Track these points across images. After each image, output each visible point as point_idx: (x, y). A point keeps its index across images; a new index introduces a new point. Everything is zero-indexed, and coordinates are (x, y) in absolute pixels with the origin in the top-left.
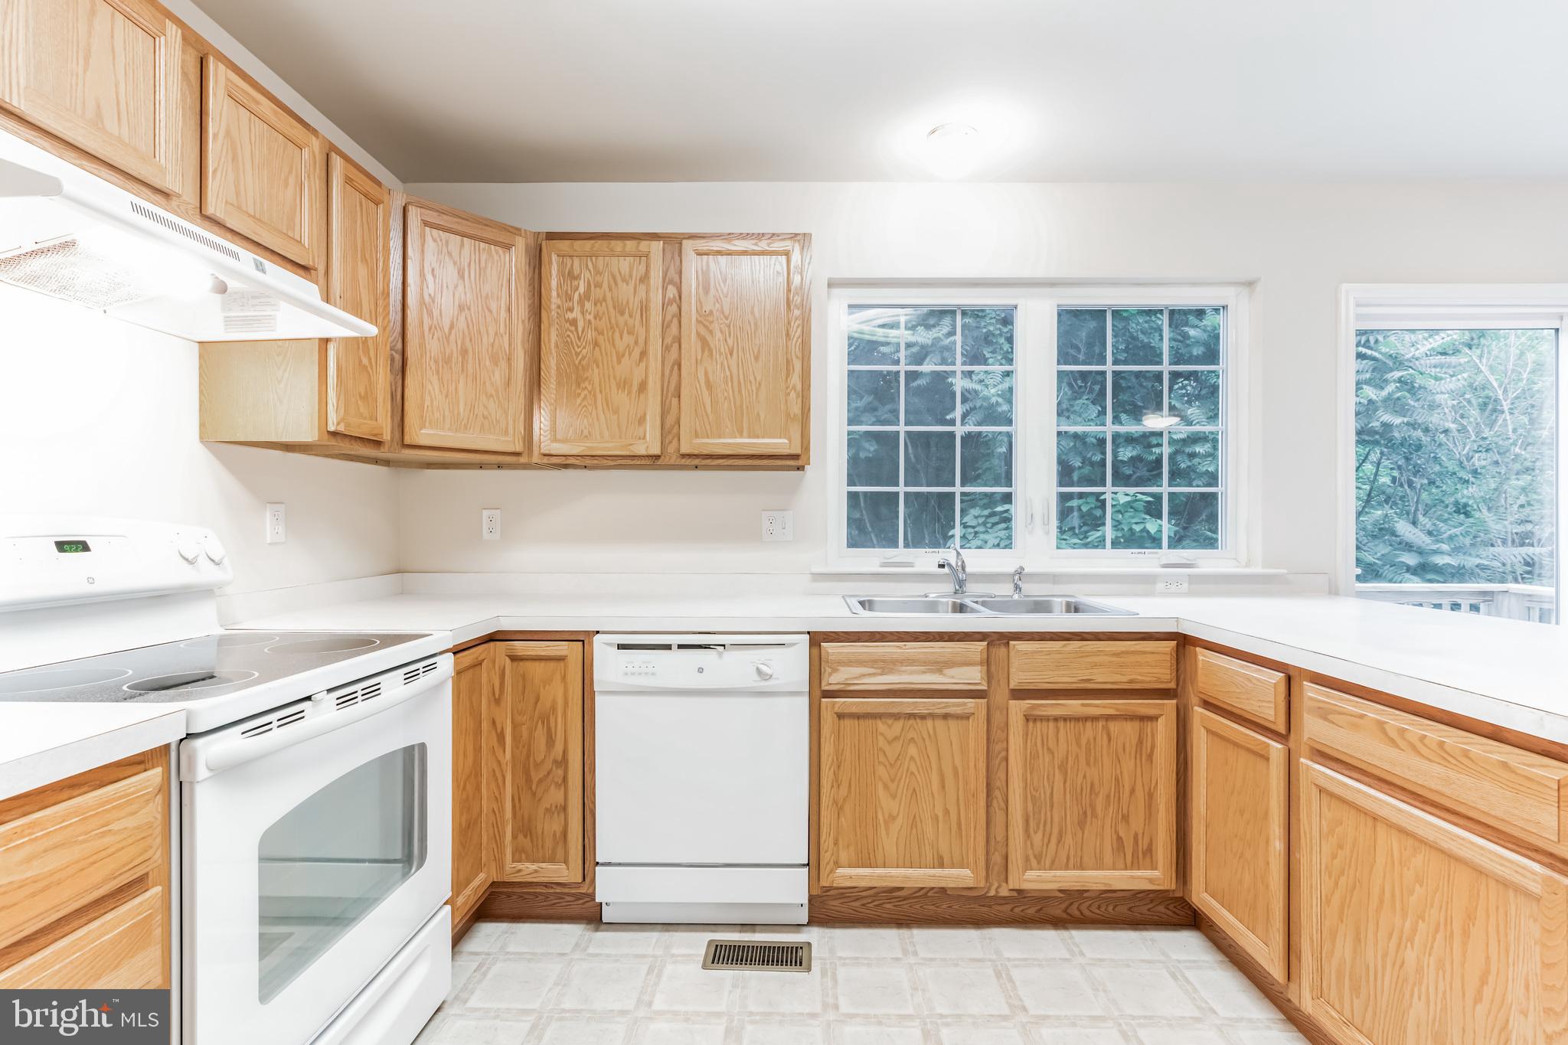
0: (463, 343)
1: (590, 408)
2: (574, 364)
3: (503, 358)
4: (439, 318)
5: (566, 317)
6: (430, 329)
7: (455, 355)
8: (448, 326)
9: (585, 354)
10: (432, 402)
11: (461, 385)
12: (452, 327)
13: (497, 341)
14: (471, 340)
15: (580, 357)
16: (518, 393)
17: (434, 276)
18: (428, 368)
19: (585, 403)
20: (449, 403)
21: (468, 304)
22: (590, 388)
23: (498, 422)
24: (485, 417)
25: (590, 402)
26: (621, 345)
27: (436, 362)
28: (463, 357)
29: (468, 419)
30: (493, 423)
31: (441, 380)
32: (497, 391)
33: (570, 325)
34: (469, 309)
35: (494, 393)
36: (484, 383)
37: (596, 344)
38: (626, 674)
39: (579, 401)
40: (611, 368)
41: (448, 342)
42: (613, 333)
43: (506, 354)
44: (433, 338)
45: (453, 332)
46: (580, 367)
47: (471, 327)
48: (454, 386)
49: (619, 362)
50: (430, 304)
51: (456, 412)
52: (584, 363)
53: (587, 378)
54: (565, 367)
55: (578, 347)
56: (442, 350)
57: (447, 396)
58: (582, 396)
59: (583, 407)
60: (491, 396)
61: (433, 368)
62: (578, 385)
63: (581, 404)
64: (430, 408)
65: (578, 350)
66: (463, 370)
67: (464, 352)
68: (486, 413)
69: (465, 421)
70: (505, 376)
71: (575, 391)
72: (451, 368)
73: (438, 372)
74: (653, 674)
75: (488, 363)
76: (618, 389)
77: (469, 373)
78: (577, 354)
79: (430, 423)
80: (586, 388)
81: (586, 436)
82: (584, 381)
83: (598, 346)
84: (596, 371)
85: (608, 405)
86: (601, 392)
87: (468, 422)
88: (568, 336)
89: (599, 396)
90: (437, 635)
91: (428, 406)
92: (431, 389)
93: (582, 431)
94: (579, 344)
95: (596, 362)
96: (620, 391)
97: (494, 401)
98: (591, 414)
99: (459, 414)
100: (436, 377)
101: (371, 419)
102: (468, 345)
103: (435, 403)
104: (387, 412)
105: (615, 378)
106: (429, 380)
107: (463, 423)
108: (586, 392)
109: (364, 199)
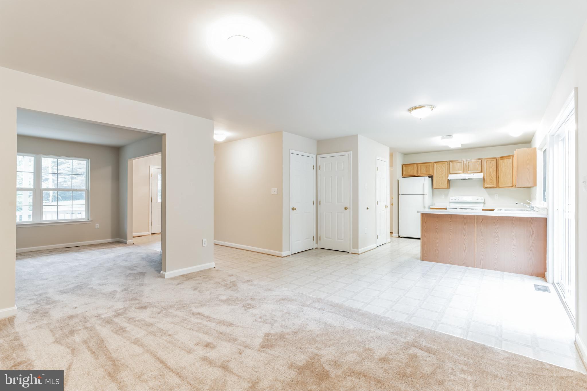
101: (493, 185)
109: (491, 161)
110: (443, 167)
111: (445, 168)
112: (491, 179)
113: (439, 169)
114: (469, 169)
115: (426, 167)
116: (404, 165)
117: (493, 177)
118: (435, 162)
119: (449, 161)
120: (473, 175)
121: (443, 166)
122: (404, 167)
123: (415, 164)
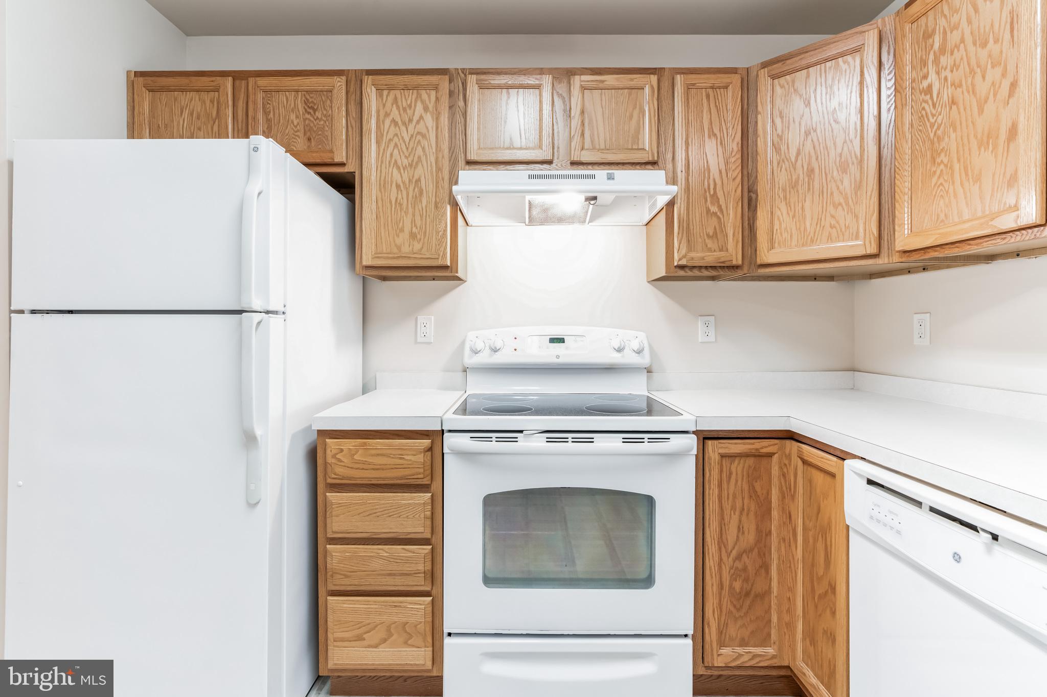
0: (809, 164)
1: (946, 185)
2: (929, 139)
3: (853, 163)
4: (786, 151)
5: (921, 88)
6: (778, 164)
7: (801, 178)
8: (795, 154)
9: (940, 122)
10: (780, 224)
11: (808, 204)
12: (798, 154)
13: (845, 149)
14: (817, 159)
15: (935, 127)
16: (869, 194)
17: (782, 117)
18: (777, 197)
19: (941, 180)
20: (796, 222)
21: (814, 126)
22: (945, 161)
23: (847, 227)
24: (832, 227)
25: (946, 178)
26: (982, 88)
27: (784, 190)
28: (809, 176)
29: (815, 233)
30: (841, 231)
31: (788, 205)
32: (846, 199)
33: (925, 95)
34: (815, 131)
35: (842, 201)
36: (832, 194)
37: (953, 102)
38: (871, 517)
39: (934, 180)
40: (971, 124)
41: (795, 169)
42: (973, 77)
43: (856, 157)
44: (781, 170)
45: (800, 158)
46: (936, 139)
47: (817, 147)
48: (800, 205)
49: (981, 111)
50: (778, 143)
51: (802, 229)
52: (939, 132)
53: (942, 150)
54: (920, 146)
55: (933, 115)
56: (789, 177)
57: (794, 216)
58: (938, 173)
59: (939, 186)
60: (840, 204)
61: (782, 196)
62: (933, 160)
63: (936, 183)
64: (778, 230)
65: (932, 120)
66: (809, 189)
67: (811, 171)
68: (833, 222)
69: (812, 234)
70: (855, 181)
71: (930, 170)
72: (797, 191)
73: (785, 198)
74: (898, 532)
75: (835, 173)
76: (979, 148)
77: (815, 189)
78: (932, 126)
79: (779, 243)
80: (942, 161)
81: (942, 221)
82: (939, 154)
83: (954, 104)
84: (953, 136)
85: (967, 175)
86: (959, 160)
87: (814, 236)
88: (924, 109)
89: (956, 166)
90: (686, 416)
91: (777, 230)
92: (780, 215)
93: (938, 215)
94: (934, 112)
95: (953, 125)
96: (983, 149)
97: (843, 209)
98: (947, 192)
99: (805, 229)
100: (784, 203)
101: (721, 250)
102: (815, 165)
103: (783, 226)
104: (737, 242)
105: (976, 136)
106: (778, 207)
107: (810, 238)
108: (942, 167)
109: (710, 91)
110: (419, 107)
111: (437, 119)
112: (714, 209)
113: (394, 122)
114: (583, 134)
115: (306, 102)
116: (137, 74)
117: (722, 202)
118: (370, 72)
119: (463, 70)
120: (610, 177)
121: (426, 109)
122: (147, 96)
123: (223, 74)
